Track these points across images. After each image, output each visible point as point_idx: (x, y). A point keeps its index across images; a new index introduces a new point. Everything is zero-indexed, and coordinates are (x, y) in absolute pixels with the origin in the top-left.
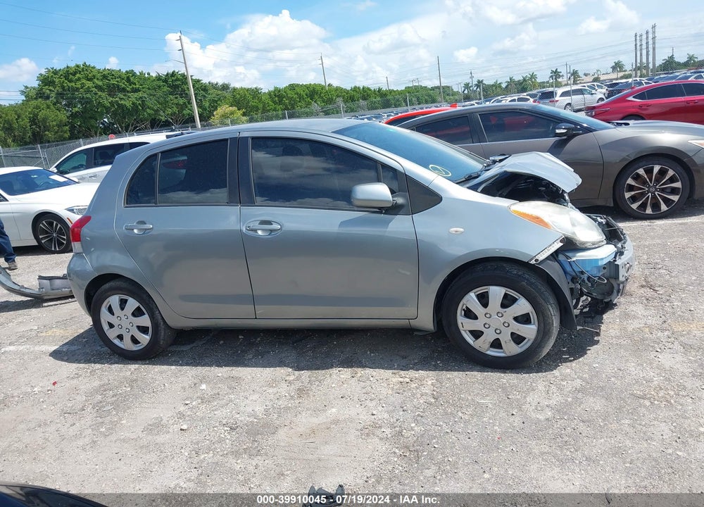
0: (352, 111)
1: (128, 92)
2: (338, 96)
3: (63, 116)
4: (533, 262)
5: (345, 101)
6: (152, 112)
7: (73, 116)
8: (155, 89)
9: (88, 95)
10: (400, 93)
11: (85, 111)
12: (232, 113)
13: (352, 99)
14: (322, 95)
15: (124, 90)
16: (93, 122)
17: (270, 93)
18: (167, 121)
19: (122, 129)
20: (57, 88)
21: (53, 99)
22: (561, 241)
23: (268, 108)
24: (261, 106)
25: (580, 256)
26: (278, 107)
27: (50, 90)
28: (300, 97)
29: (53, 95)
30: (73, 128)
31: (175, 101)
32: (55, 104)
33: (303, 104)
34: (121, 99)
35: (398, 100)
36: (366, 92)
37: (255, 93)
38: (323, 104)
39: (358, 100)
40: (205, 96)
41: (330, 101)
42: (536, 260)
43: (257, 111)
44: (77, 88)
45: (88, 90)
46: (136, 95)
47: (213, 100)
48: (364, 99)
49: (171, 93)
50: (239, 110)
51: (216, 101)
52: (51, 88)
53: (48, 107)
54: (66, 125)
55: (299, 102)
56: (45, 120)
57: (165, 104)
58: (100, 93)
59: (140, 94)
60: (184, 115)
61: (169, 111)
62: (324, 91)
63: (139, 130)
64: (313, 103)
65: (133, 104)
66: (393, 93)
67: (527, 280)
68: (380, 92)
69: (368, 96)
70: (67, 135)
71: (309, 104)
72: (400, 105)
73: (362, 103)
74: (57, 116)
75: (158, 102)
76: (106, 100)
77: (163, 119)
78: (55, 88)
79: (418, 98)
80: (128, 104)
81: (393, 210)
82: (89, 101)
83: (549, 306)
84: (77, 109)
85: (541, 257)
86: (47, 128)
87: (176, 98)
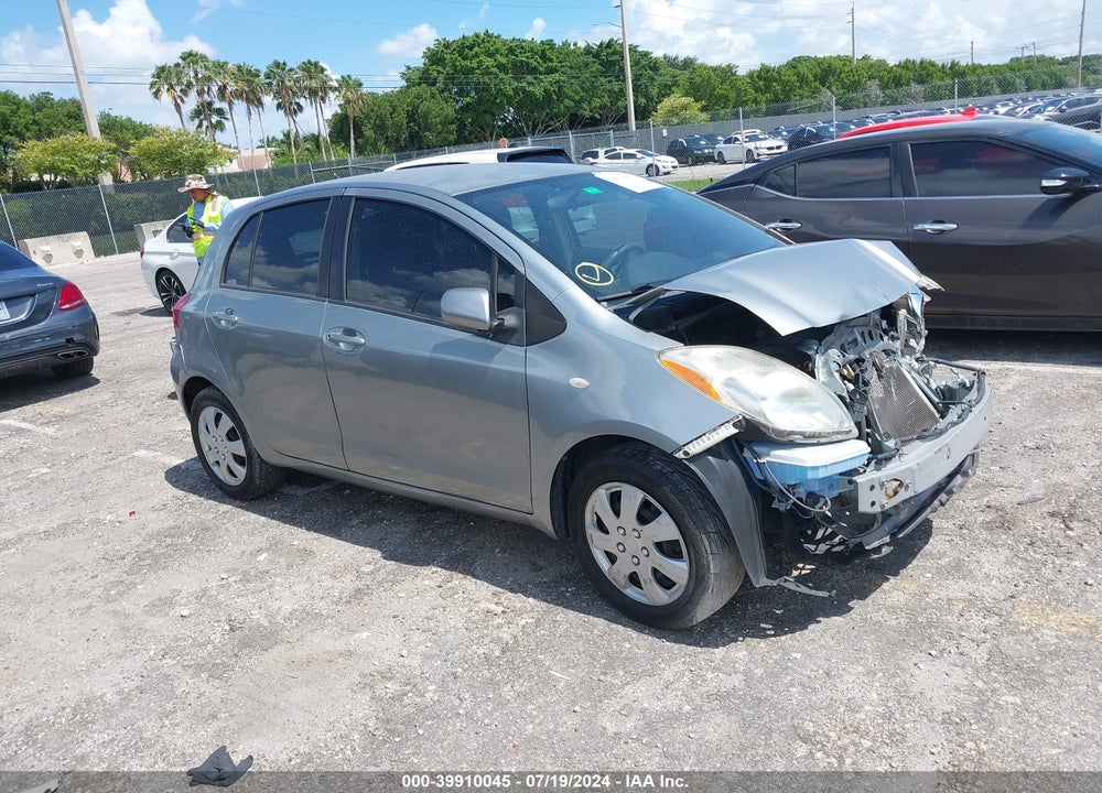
0: (894, 102)
1: (540, 73)
2: (871, 78)
3: (450, 110)
4: (680, 455)
5: (884, 87)
6: (571, 103)
7: (466, 108)
8: (579, 68)
9: (486, 79)
10: (993, 70)
11: (480, 101)
12: (685, 107)
13: (898, 82)
14: (843, 75)
15: (534, 71)
16: (488, 117)
17: (751, 75)
18: (592, 118)
19: (528, 128)
20: (448, 69)
21: (440, 85)
22: (734, 425)
23: (745, 99)
24: (733, 95)
25: (780, 456)
26: (760, 97)
27: (439, 72)
28: (802, 80)
29: (441, 78)
30: (462, 126)
31: (608, 87)
32: (442, 91)
33: (806, 91)
34: (529, 84)
35: (987, 83)
36: (925, 68)
37: (727, 73)
38: (841, 91)
39: (908, 84)
40: (653, 79)
41: (855, 86)
42: (686, 453)
43: (725, 103)
44: (473, 69)
45: (487, 72)
46: (550, 78)
47: (666, 85)
48: (921, 81)
49: (603, 74)
50: (696, 101)
51: (670, 87)
52: (440, 68)
53: (433, 97)
54: (453, 123)
55: (800, 87)
56: (426, 115)
57: (592, 91)
58: (502, 75)
59: (557, 76)
60: (618, 108)
61: (597, 102)
62: (847, 69)
63: (553, 131)
64: (823, 89)
65: (545, 91)
66: (979, 71)
67: (674, 484)
68: (955, 71)
69: (928, 75)
70: (452, 138)
71: (815, 91)
72: (989, 93)
73: (915, 88)
74: (442, 108)
75: (583, 88)
76: (509, 84)
77: (587, 114)
78: (444, 68)
79: (1028, 81)
80: (538, 91)
81: (499, 334)
82: (486, 88)
83: (703, 536)
84: (468, 99)
85: (695, 449)
86: (428, 128)
87: (610, 82)
